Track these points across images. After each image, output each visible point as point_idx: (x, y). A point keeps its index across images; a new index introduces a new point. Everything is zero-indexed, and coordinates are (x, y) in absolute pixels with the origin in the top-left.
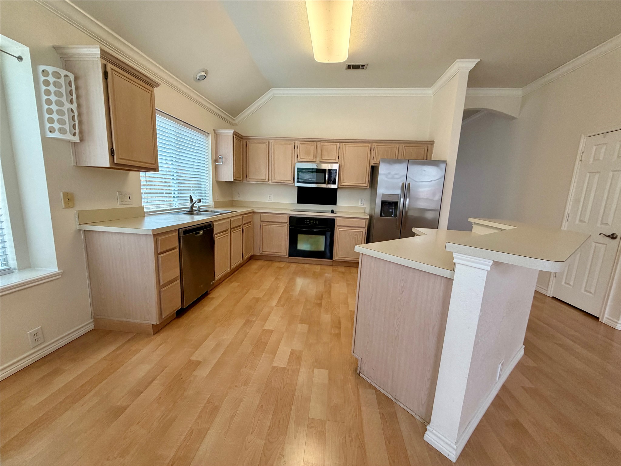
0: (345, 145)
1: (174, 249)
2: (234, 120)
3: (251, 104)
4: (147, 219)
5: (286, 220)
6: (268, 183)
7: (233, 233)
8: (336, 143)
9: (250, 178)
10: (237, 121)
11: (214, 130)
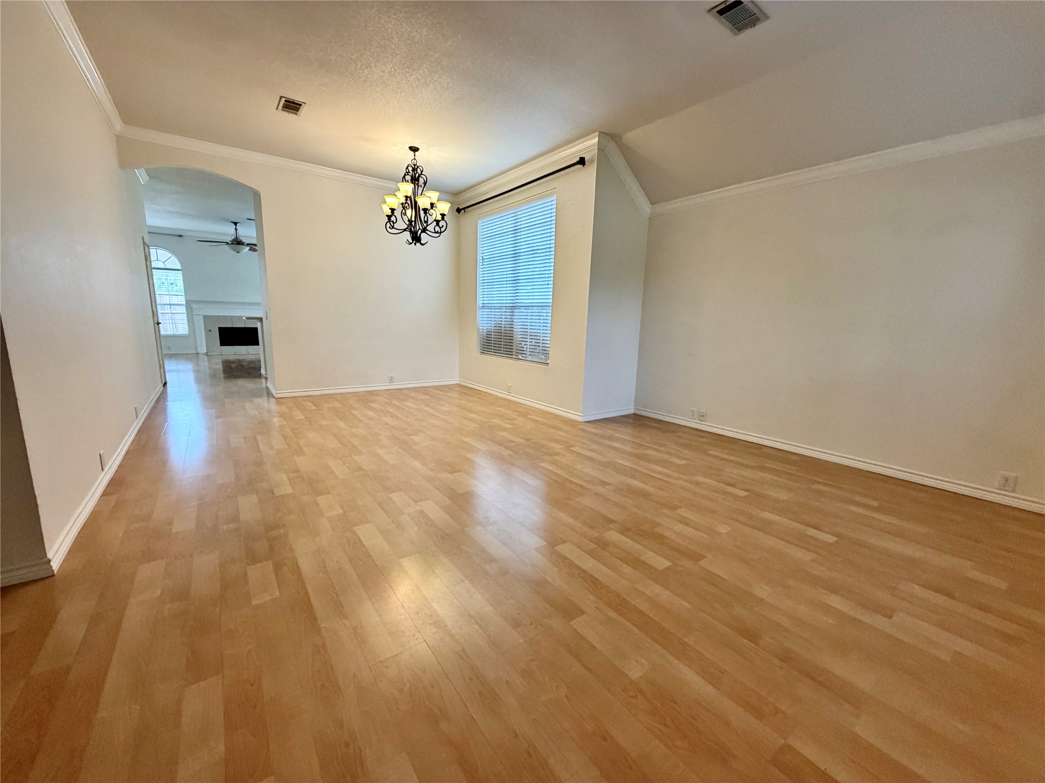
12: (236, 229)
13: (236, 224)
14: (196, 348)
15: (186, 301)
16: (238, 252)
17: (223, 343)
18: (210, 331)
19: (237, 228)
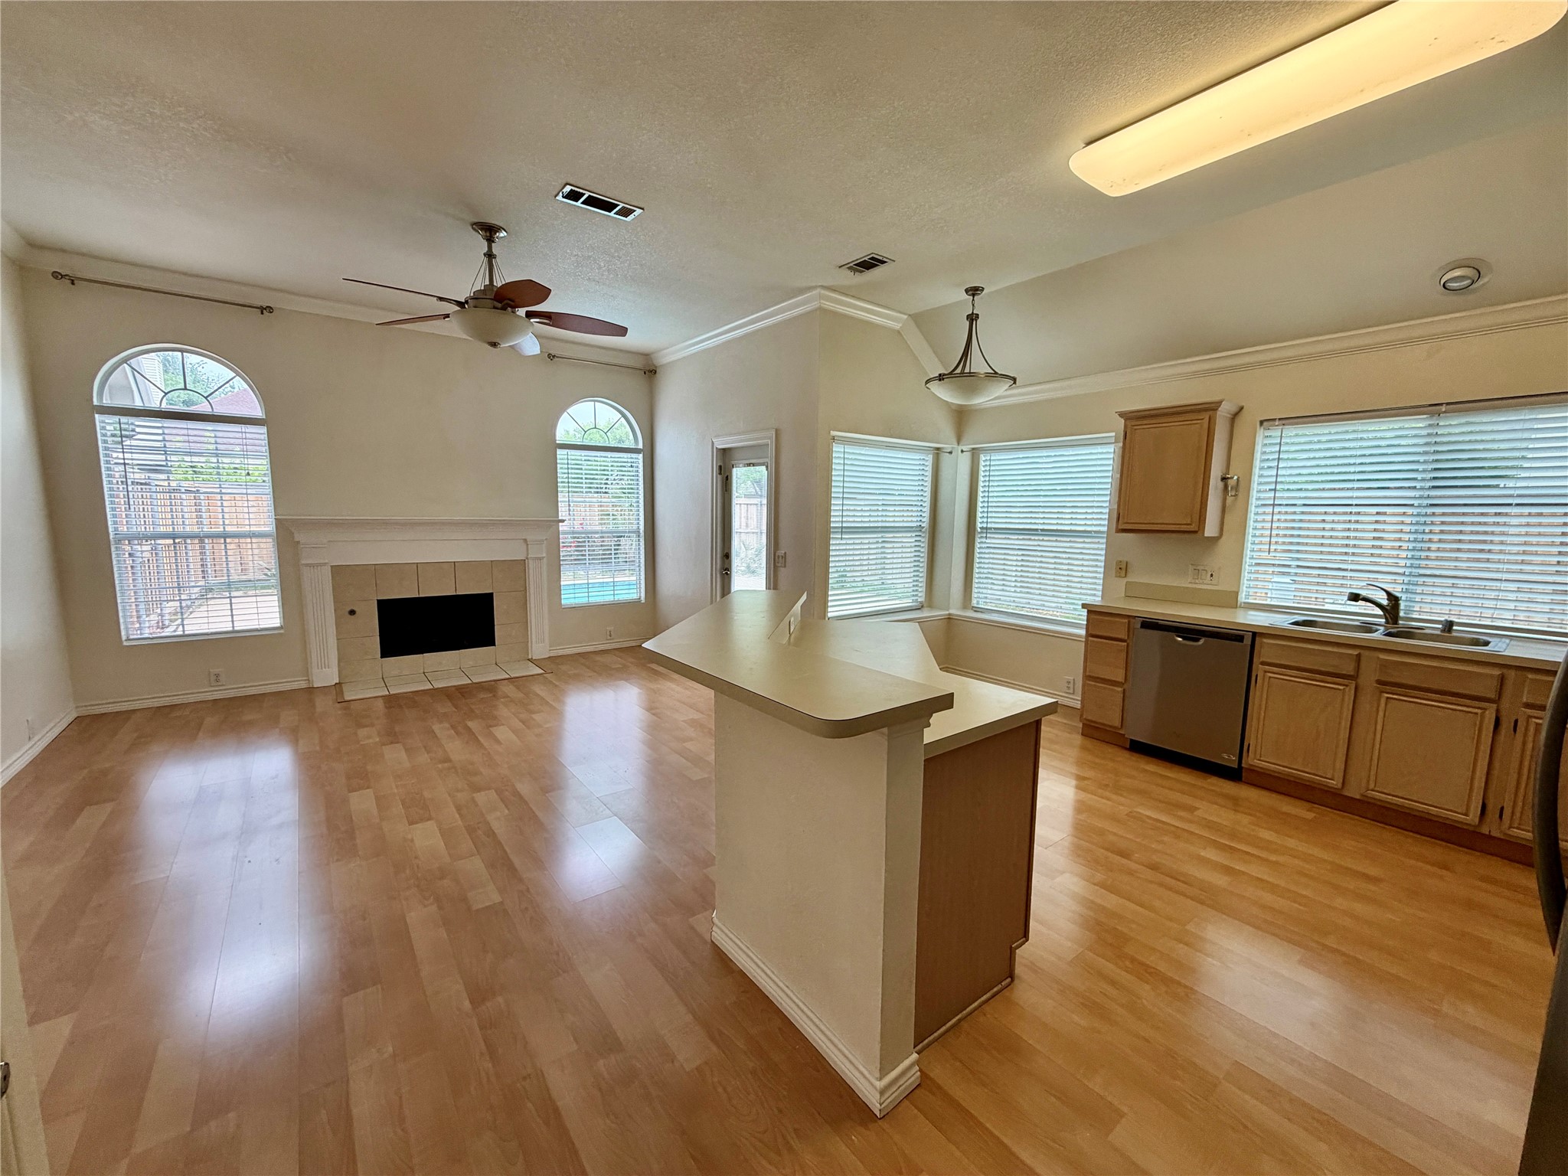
4: (1237, 611)
12: (490, 256)
13: (489, 231)
14: (306, 672)
15: (279, 523)
16: (494, 345)
17: (390, 648)
18: (352, 612)
19: (495, 250)
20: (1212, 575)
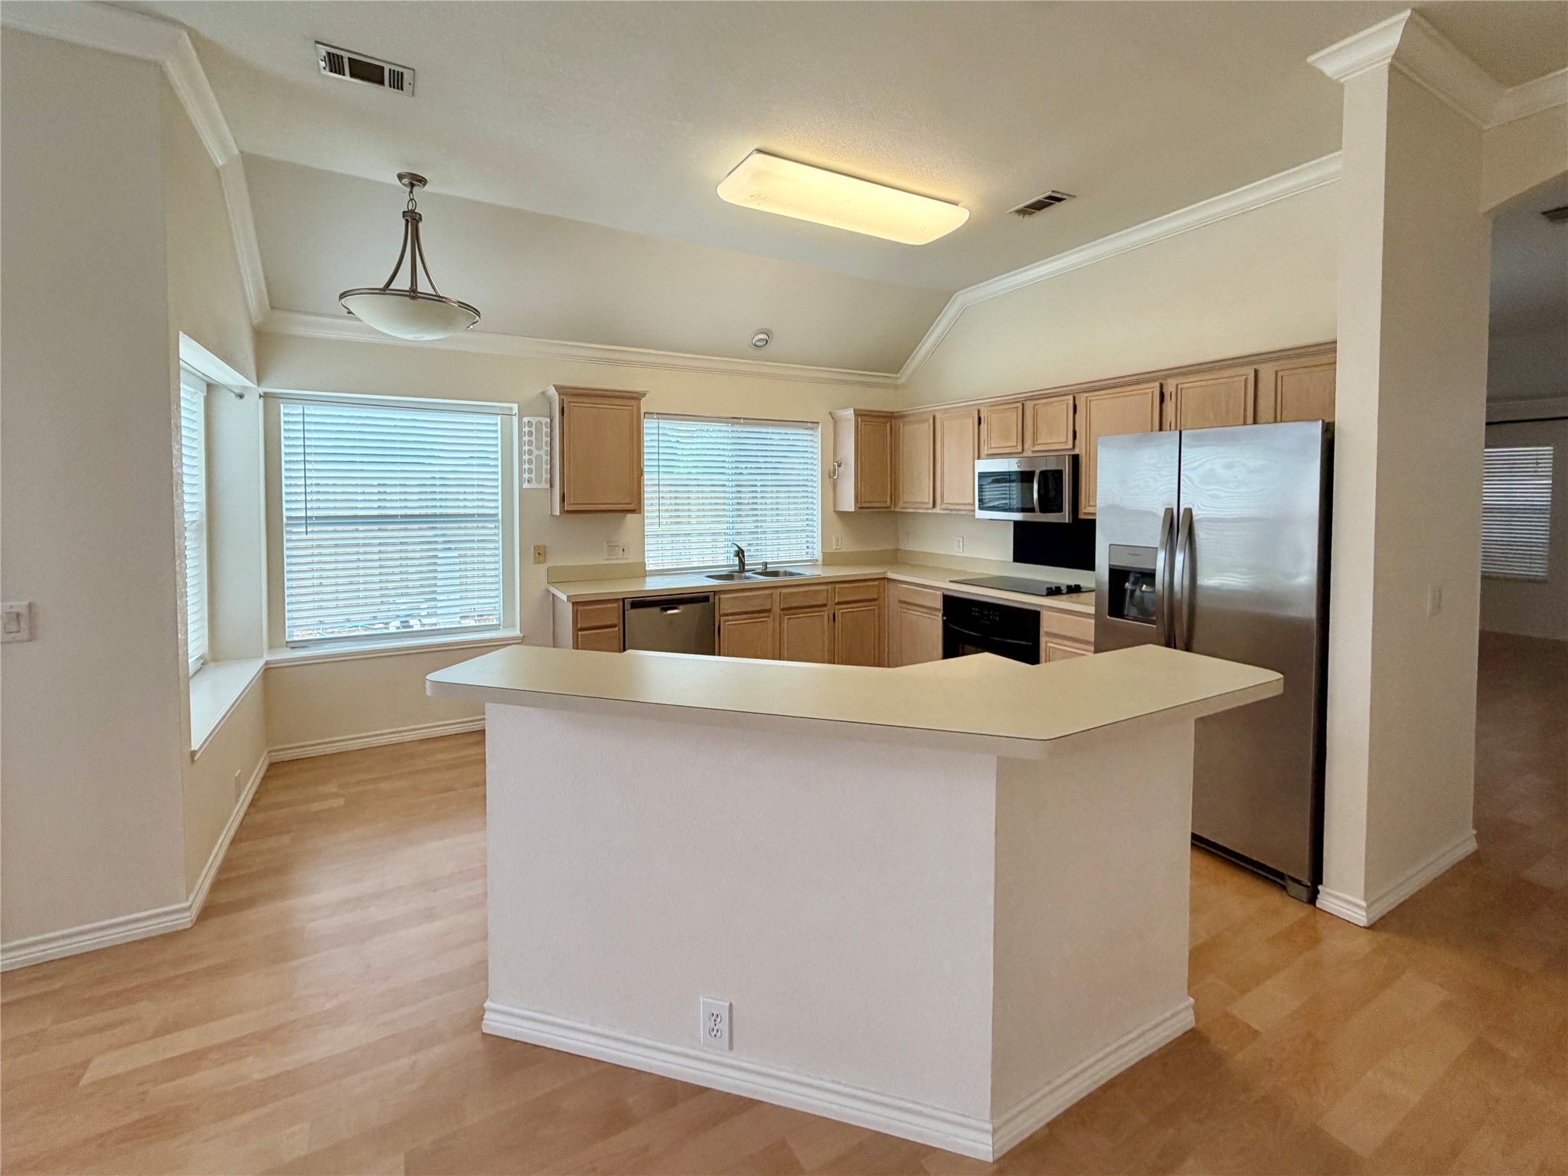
0: (1087, 397)
1: (614, 626)
2: (898, 378)
3: (923, 337)
4: (648, 579)
5: (939, 604)
6: (934, 511)
7: (788, 619)
8: (1067, 397)
9: (907, 500)
10: (903, 380)
11: (830, 414)
20: (623, 550)
